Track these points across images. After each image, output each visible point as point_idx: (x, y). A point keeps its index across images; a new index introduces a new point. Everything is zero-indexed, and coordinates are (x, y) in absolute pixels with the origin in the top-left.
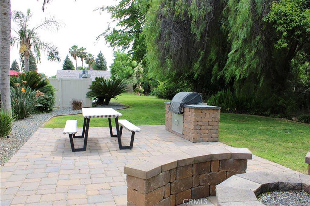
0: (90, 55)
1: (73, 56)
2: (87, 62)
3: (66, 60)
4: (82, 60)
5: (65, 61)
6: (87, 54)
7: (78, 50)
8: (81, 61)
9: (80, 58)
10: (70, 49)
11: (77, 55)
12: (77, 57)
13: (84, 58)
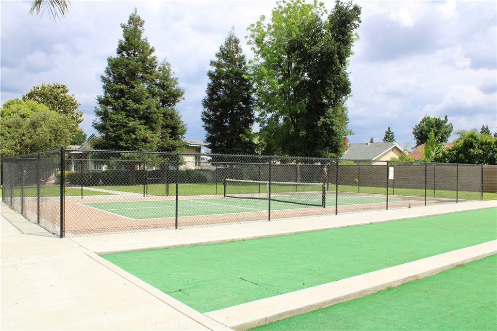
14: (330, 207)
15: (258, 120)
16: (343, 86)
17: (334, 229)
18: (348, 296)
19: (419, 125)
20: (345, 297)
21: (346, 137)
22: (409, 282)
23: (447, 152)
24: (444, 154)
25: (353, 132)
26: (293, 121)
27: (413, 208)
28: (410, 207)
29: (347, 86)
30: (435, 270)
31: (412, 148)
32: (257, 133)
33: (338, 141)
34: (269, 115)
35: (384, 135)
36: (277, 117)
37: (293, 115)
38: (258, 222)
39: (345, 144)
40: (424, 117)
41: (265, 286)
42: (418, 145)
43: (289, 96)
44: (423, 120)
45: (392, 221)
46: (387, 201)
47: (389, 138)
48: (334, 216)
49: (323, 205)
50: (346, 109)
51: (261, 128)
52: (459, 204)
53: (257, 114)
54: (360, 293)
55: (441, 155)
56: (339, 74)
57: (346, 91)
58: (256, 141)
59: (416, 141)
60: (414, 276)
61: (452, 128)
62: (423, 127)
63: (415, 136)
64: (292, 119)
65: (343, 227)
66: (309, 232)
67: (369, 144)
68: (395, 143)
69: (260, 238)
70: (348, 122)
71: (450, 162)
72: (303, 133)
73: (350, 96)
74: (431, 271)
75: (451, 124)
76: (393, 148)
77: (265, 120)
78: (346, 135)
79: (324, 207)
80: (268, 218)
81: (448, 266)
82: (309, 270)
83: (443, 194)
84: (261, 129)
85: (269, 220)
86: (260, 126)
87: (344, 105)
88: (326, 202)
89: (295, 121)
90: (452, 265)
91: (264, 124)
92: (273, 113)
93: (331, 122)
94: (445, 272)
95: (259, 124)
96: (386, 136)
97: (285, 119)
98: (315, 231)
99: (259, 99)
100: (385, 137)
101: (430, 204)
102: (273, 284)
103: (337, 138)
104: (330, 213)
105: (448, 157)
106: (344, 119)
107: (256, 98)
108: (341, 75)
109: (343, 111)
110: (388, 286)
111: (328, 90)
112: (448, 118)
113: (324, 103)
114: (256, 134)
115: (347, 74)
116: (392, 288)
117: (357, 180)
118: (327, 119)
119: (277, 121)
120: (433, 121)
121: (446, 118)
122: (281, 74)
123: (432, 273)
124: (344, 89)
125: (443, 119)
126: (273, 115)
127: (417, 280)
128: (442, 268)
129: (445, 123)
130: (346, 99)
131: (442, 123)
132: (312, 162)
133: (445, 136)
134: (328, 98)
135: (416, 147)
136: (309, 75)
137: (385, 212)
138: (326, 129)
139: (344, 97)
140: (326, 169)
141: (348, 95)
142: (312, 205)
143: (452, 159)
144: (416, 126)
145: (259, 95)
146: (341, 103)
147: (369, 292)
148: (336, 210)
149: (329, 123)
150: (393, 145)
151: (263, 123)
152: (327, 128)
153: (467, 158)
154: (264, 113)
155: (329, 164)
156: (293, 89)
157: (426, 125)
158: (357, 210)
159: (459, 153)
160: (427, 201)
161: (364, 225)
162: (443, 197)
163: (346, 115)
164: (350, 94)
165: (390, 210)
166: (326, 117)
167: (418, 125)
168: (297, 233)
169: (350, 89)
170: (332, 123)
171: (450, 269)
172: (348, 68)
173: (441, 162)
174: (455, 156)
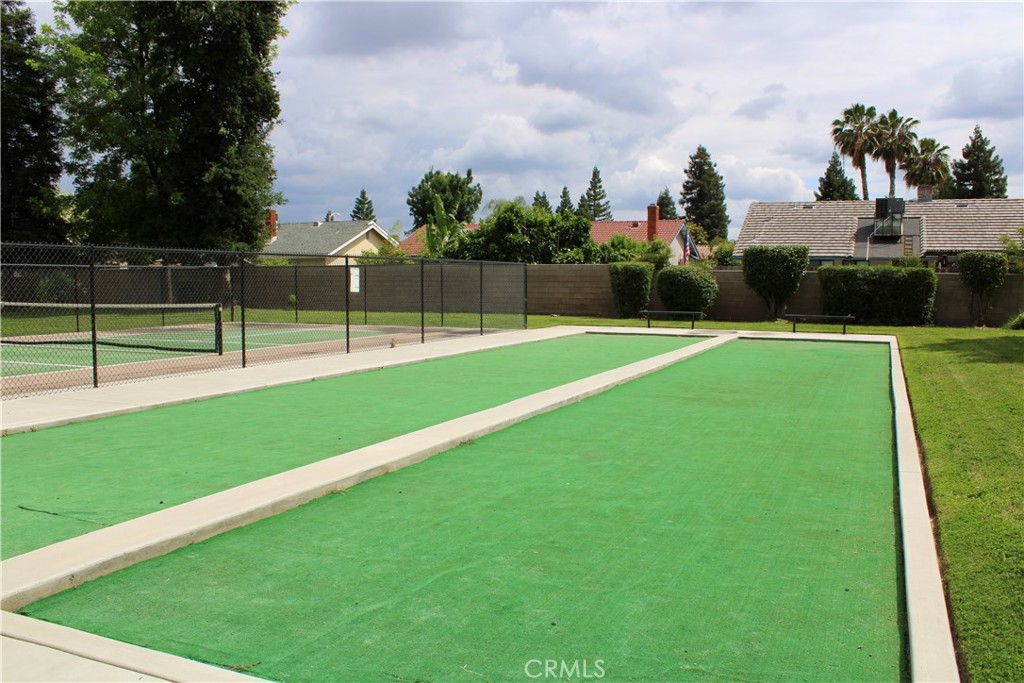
0: (928, 145)
1: (851, 154)
2: (911, 180)
3: (828, 176)
4: (890, 170)
5: (825, 183)
6: (915, 143)
7: (874, 126)
8: (887, 176)
9: (881, 164)
10: (837, 122)
11: (870, 150)
12: (868, 158)
13: (900, 161)
14: (232, 353)
15: (71, 168)
16: (263, 100)
17: (236, 394)
18: (250, 514)
19: (420, 187)
20: (244, 517)
21: (272, 208)
22: (371, 479)
23: (467, 240)
24: (461, 242)
25: (284, 198)
26: (154, 173)
27: (398, 348)
28: (393, 346)
29: (270, 101)
30: (420, 452)
31: (406, 233)
32: (70, 198)
33: (252, 217)
34: (97, 157)
35: (352, 207)
36: (117, 161)
37: (153, 157)
38: (70, 391)
39: (268, 223)
40: (428, 171)
41: (77, 516)
42: (416, 227)
43: (143, 115)
44: (426, 176)
45: (355, 373)
46: (348, 335)
47: (363, 212)
48: (239, 370)
49: (219, 348)
50: (268, 149)
51: (78, 185)
52: (486, 336)
53: (67, 153)
54: (274, 506)
55: (457, 244)
56: (251, 73)
57: (268, 112)
58: (67, 216)
59: (413, 218)
60: (382, 467)
61: (481, 194)
62: (427, 191)
63: (411, 209)
64: (151, 168)
65: (256, 390)
66: (184, 403)
67: (320, 224)
68: (372, 222)
69: (71, 423)
70: (273, 177)
71: (473, 259)
72: (176, 198)
73: (278, 122)
74: (412, 456)
75: (478, 185)
76: (367, 233)
77: (89, 167)
78: (269, 205)
79: (221, 354)
80: (92, 381)
81: (444, 446)
82: (177, 475)
83: (460, 320)
84: (78, 189)
85: (96, 386)
86: (77, 181)
87: (267, 141)
88: (224, 342)
89: (159, 171)
90: (453, 442)
91: (85, 177)
92: (106, 153)
93: (233, 175)
94: (438, 456)
95: (73, 177)
96: (357, 208)
97: (135, 168)
98: (196, 401)
99: (72, 118)
100: (354, 211)
101: (432, 339)
102: (96, 510)
103: (249, 211)
104: (231, 364)
105: (469, 250)
106: (265, 171)
107: (65, 116)
108: (258, 77)
109: (263, 154)
110: (330, 489)
111: (226, 106)
112: (473, 175)
113: (222, 136)
114: (67, 201)
115: (272, 75)
116: (339, 493)
117: (293, 297)
118: (226, 168)
119: (118, 171)
120: (446, 181)
121: (469, 173)
122: (125, 66)
123: (415, 459)
124: (265, 105)
125: (463, 176)
126: (106, 157)
127: (387, 473)
128: (434, 449)
129: (468, 183)
130: (271, 128)
131: (463, 184)
132: (196, 260)
133: (468, 209)
134: (231, 125)
135: (412, 231)
136: (188, 73)
137: (343, 356)
138: (221, 190)
139: (265, 124)
140: (228, 277)
141: (274, 120)
142: (192, 350)
143: (476, 253)
144: (414, 188)
145: (70, 110)
146: (258, 136)
147: (291, 504)
148: (244, 357)
149: (230, 177)
150: (368, 226)
151: (85, 174)
152: (226, 188)
153: (503, 251)
154: (84, 151)
155: (236, 265)
156: (151, 102)
157: (433, 186)
158: (287, 356)
159: (488, 241)
160: (425, 335)
161: (299, 383)
162: (458, 325)
163: (270, 162)
164: (279, 118)
165: (354, 354)
166: (224, 165)
167: (417, 187)
168: (156, 407)
169: (277, 108)
170: (237, 180)
171: (449, 450)
172: (273, 62)
173: (457, 258)
174: (482, 247)
